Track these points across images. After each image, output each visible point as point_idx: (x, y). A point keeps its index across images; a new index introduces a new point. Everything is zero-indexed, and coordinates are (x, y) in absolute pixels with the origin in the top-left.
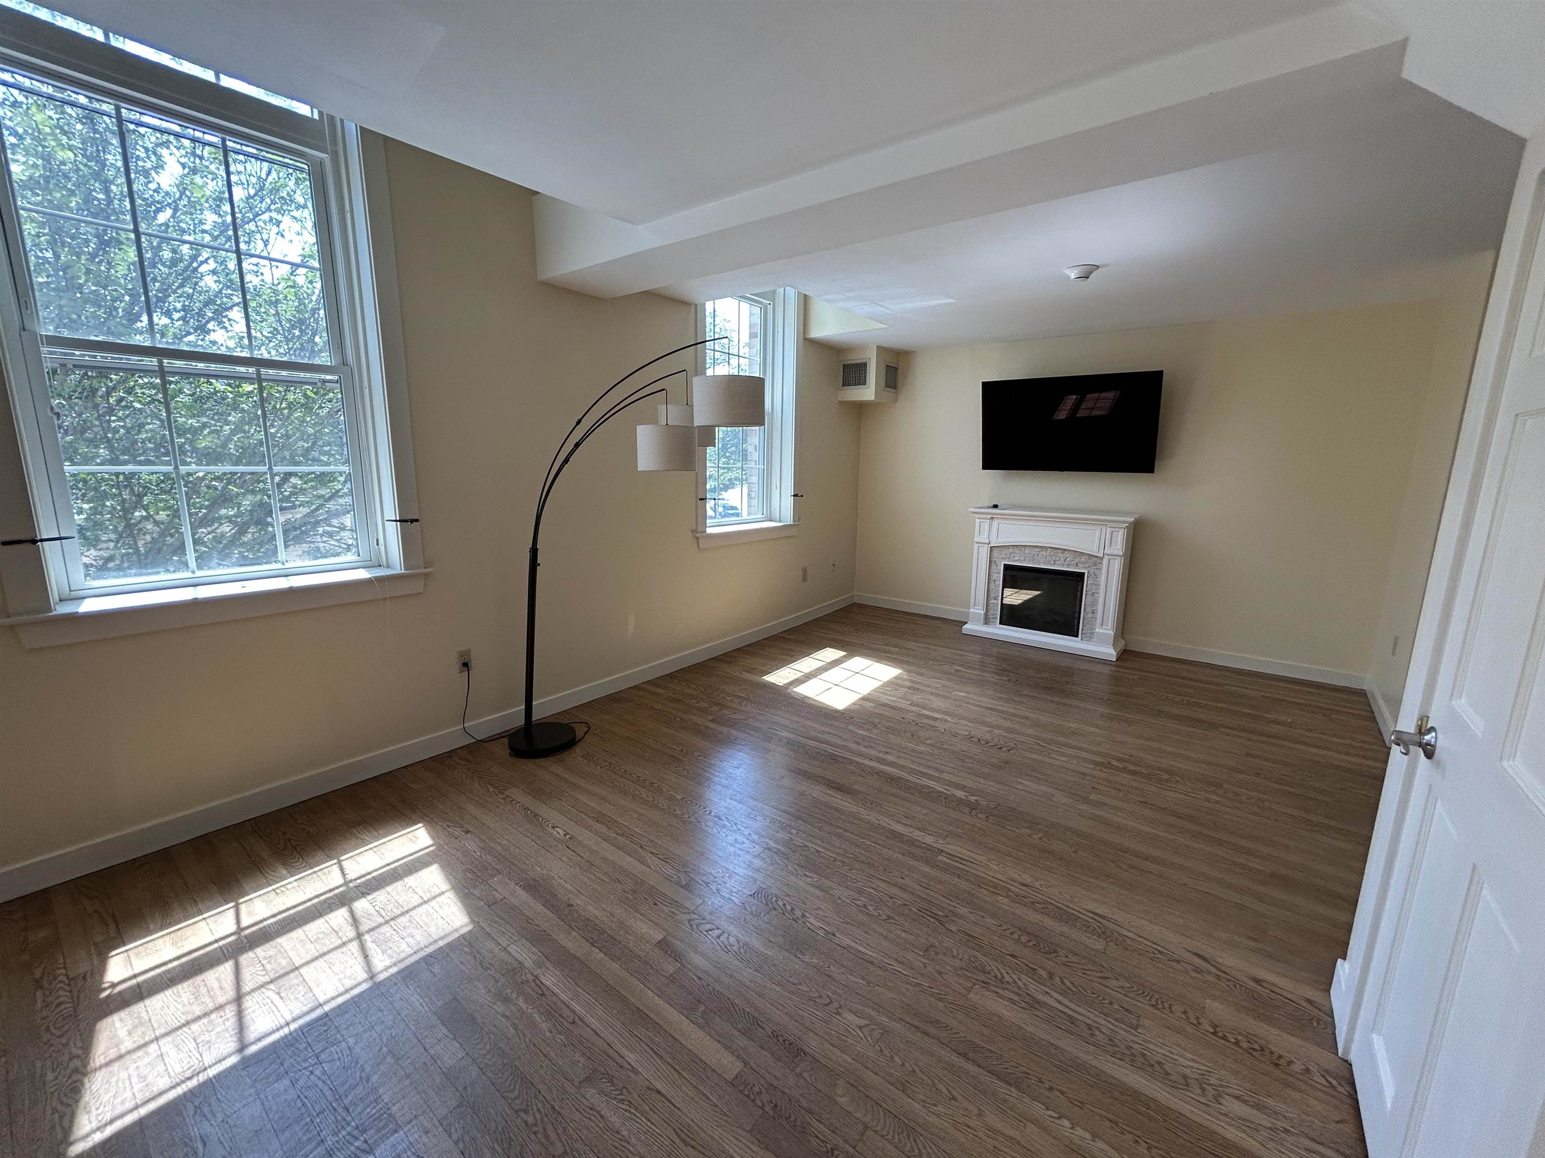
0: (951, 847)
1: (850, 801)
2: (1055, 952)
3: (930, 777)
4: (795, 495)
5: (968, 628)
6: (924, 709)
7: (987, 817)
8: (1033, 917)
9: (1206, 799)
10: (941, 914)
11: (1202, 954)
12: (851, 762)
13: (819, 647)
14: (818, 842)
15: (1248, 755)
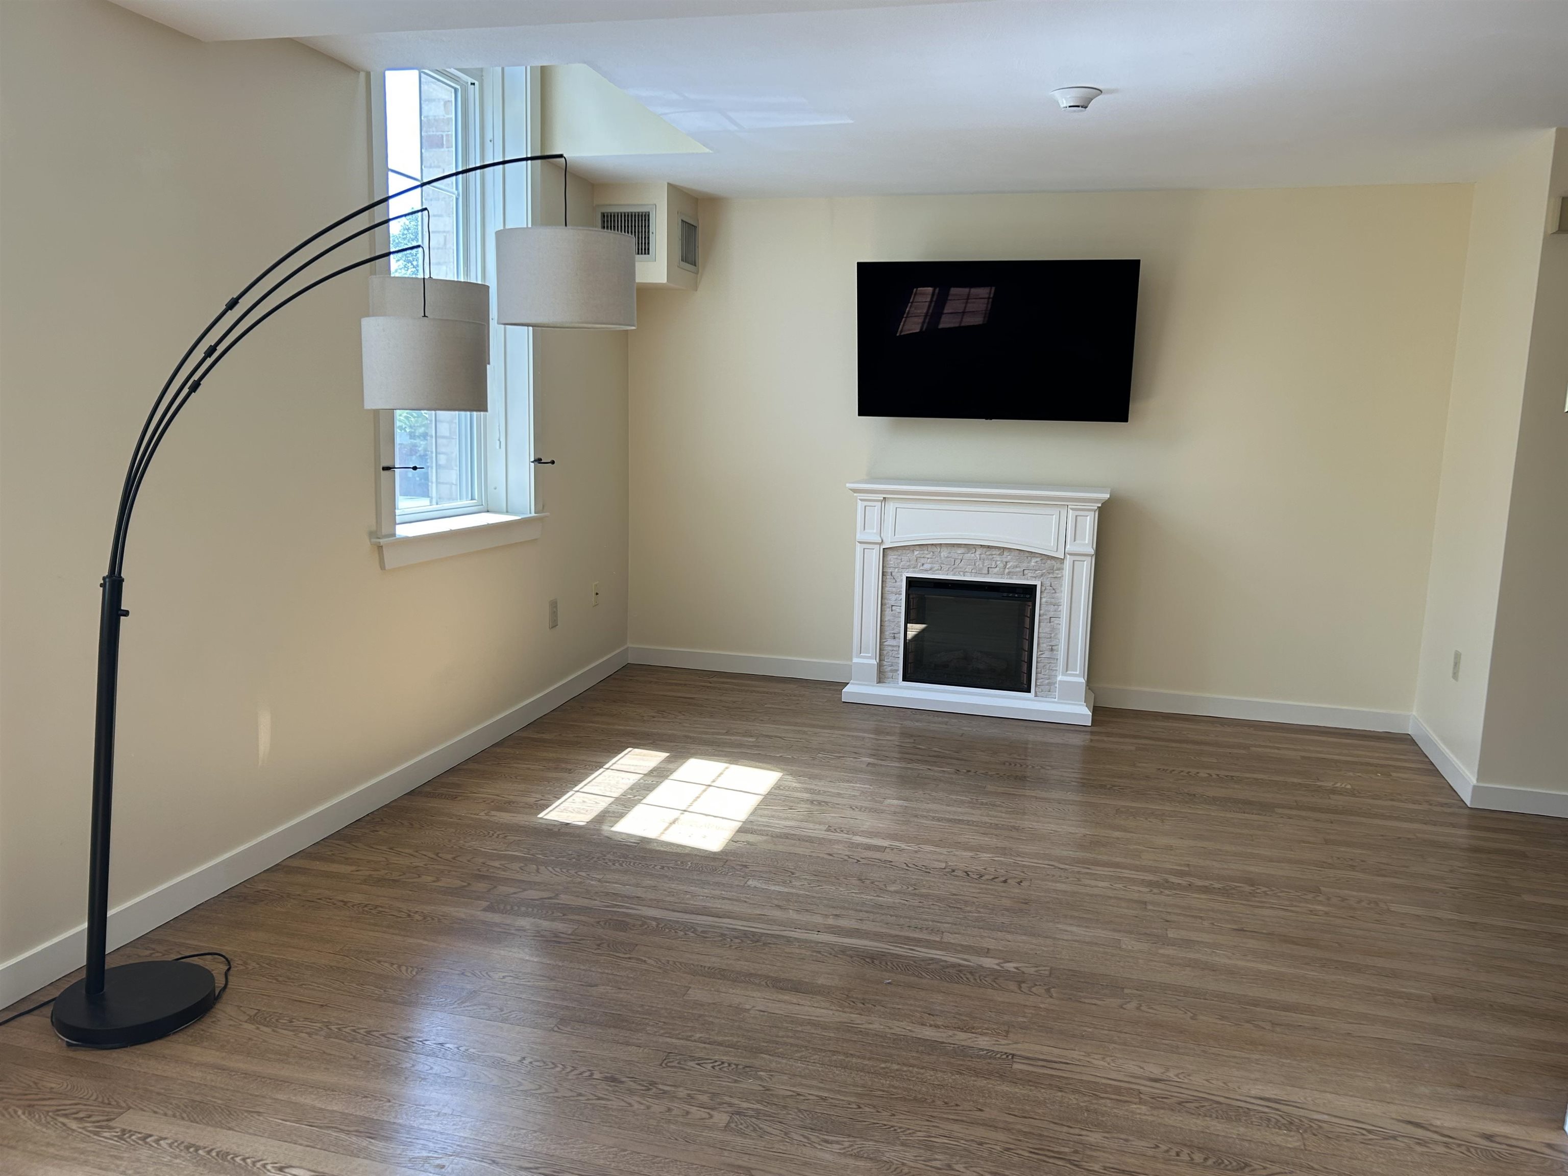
0: (1019, 1046)
1: (823, 1004)
2: (1246, 1165)
3: (929, 944)
4: (538, 461)
5: (852, 691)
6: (854, 834)
7: (1048, 990)
8: (1195, 1124)
9: (1311, 912)
10: (1067, 1150)
11: (1413, 1120)
12: (789, 941)
13: (615, 747)
14: (814, 1083)
15: (1327, 842)
